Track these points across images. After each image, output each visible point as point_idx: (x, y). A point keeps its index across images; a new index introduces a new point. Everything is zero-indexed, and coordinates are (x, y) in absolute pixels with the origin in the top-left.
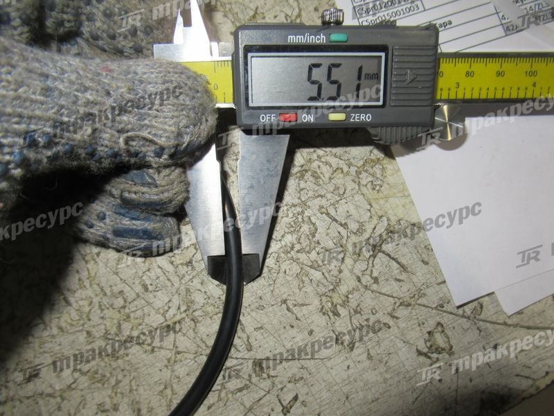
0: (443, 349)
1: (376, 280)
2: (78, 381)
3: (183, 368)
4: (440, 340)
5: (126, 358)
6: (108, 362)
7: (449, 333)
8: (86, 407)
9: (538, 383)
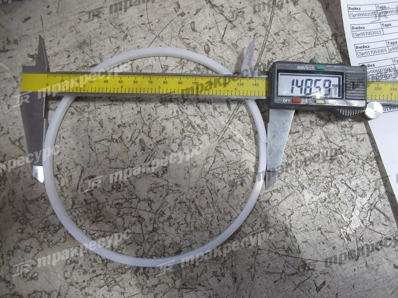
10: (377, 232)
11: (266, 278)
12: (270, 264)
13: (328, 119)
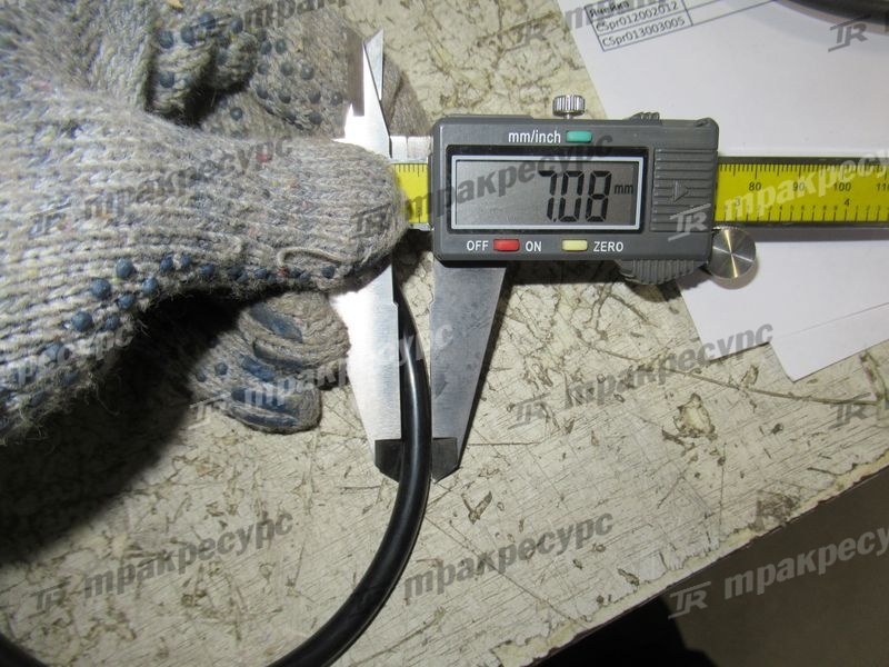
0: (700, 431)
1: (604, 335)
2: (180, 473)
3: (329, 456)
4: (696, 418)
5: (249, 442)
6: (223, 446)
7: (710, 409)
8: (192, 507)
9: (840, 480)
10: (616, 355)
11: (342, 504)
12: (350, 468)
13: (486, 86)
